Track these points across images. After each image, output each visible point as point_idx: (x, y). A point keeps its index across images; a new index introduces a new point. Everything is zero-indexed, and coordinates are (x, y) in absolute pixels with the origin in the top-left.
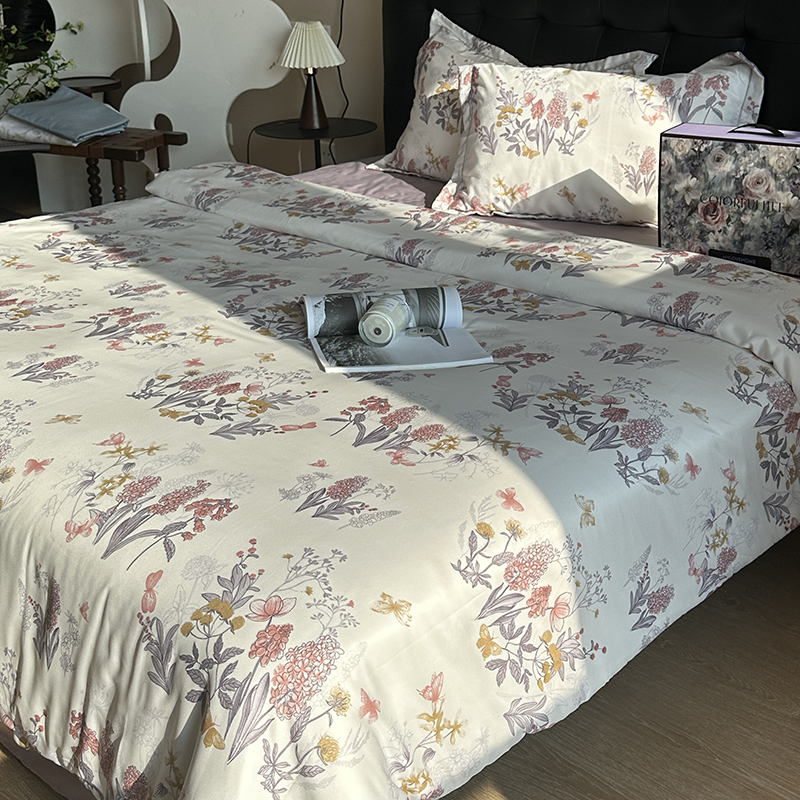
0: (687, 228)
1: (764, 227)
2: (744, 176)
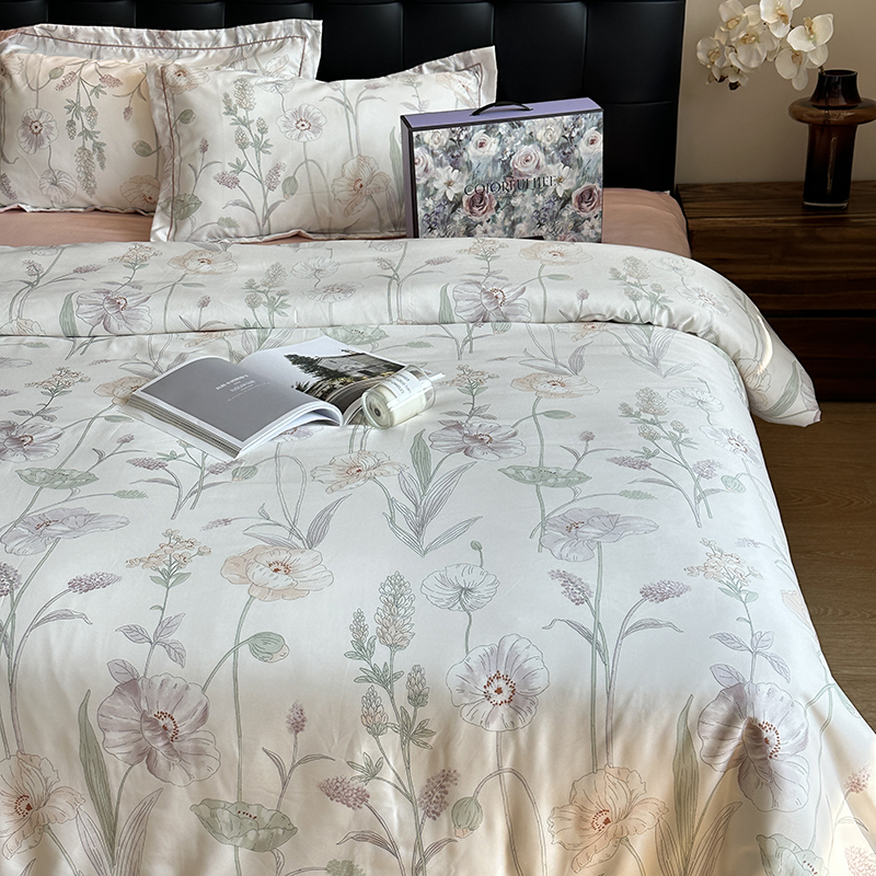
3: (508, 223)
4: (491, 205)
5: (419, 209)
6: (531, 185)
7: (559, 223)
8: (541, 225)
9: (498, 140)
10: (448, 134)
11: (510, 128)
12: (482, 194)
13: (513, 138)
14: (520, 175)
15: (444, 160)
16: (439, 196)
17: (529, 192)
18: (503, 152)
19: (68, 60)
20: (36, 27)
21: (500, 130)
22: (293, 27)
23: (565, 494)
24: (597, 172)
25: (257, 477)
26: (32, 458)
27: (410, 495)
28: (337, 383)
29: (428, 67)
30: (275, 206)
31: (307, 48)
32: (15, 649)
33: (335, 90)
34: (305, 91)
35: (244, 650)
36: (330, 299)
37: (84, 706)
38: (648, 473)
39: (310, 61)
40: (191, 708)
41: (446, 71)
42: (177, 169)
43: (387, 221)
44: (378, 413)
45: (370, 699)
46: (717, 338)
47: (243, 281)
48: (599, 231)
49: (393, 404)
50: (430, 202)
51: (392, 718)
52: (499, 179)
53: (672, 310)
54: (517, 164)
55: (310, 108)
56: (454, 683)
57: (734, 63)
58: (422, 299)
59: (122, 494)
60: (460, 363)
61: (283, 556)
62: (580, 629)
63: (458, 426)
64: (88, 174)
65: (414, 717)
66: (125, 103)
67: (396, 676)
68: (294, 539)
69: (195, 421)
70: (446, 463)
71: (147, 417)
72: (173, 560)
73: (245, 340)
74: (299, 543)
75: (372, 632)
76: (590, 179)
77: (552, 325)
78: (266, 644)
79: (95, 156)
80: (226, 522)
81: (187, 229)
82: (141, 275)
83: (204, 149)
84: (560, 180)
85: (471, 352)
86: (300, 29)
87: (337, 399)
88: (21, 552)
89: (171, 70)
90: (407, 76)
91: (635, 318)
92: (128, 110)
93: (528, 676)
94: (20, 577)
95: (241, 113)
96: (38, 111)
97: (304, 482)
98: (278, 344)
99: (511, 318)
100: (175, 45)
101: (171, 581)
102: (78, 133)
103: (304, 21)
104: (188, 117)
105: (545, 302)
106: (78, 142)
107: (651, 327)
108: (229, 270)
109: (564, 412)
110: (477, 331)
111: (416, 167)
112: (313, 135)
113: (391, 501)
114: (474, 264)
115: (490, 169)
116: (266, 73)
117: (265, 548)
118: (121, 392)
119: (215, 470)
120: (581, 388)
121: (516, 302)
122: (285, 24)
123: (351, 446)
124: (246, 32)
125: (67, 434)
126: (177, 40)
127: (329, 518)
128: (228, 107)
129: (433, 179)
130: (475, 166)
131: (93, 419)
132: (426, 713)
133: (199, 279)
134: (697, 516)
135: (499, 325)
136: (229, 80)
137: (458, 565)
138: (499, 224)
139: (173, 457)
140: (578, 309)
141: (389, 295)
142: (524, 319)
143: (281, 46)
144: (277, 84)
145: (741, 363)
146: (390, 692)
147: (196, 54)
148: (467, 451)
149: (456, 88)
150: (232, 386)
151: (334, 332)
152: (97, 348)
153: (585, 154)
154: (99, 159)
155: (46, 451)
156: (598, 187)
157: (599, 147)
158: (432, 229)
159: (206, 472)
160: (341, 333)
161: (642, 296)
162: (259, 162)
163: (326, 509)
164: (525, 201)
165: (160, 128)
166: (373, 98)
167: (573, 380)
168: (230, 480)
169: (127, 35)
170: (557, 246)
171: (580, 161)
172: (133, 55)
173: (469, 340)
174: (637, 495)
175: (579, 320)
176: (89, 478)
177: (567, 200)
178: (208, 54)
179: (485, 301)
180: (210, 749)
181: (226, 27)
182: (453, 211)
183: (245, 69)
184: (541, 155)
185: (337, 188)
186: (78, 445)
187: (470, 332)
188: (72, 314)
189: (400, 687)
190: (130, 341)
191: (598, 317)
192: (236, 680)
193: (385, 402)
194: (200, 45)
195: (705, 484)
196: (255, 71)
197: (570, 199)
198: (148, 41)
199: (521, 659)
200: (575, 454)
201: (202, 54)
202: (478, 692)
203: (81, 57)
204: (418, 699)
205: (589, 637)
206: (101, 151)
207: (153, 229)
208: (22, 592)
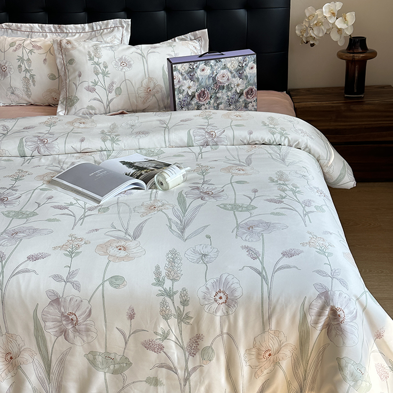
3: (216, 105)
4: (208, 97)
5: (176, 99)
6: (226, 88)
7: (238, 104)
8: (230, 105)
9: (210, 68)
10: (188, 66)
11: (215, 62)
12: (204, 92)
13: (217, 67)
14: (221, 83)
15: (187, 77)
16: (185, 93)
17: (224, 91)
18: (213, 73)
19: (18, 39)
20: (3, 25)
21: (211, 63)
22: (118, 22)
23: (246, 214)
24: (254, 81)
25: (109, 211)
26: (8, 206)
27: (178, 217)
28: (143, 172)
29: (177, 38)
30: (112, 100)
31: (124, 31)
32: (4, 287)
33: (137, 49)
34: (124, 50)
35: (107, 284)
36: (138, 137)
37: (36, 311)
38: (282, 205)
39: (126, 37)
40: (84, 310)
41: (186, 40)
42: (68, 85)
43: (162, 106)
44: (162, 184)
45: (164, 303)
46: (310, 150)
47: (99, 131)
48: (256, 107)
49: (168, 180)
50: (181, 96)
51: (173, 312)
52: (211, 85)
53: (290, 139)
54: (219, 78)
55: (126, 57)
56: (201, 295)
57: (312, 35)
58: (179, 136)
59: (49, 220)
60: (197, 162)
61: (123, 243)
62: (256, 270)
63: (198, 188)
64: (28, 89)
65: (183, 311)
66: (44, 57)
67: (175, 293)
68: (127, 236)
69: (80, 189)
70: (193, 203)
71: (59, 189)
72: (74, 247)
73: (101, 156)
74: (130, 238)
75: (163, 274)
76: (252, 85)
77: (237, 146)
78: (116, 281)
79: (31, 81)
80: (97, 230)
81: (73, 110)
82: (53, 129)
83: (80, 76)
84: (238, 85)
85: (202, 158)
86: (121, 23)
87: (143, 179)
88: (5, 245)
89: (64, 42)
90: (169, 43)
91: (273, 142)
92: (45, 60)
93: (233, 291)
94: (5, 255)
95: (96, 60)
96: (5, 61)
97: (131, 212)
98: (116, 157)
99: (219, 143)
100: (65, 31)
101: (73, 255)
102: (23, 70)
103: (122, 20)
104: (72, 62)
105: (234, 136)
106: (23, 74)
107: (281, 146)
108: (93, 126)
109: (244, 181)
110: (204, 149)
111: (175, 80)
112: (128, 69)
113: (170, 219)
114: (202, 121)
115: (207, 81)
116: (106, 42)
117: (114, 240)
118: (47, 179)
119: (90, 209)
120: (251, 171)
121: (221, 136)
122: (114, 21)
123: (151, 198)
124: (97, 25)
125: (23, 196)
126: (66, 29)
127: (142, 227)
128: (90, 57)
129: (182, 86)
130: (200, 79)
131: (35, 190)
132: (188, 309)
133: (79, 130)
134: (305, 222)
135: (213, 147)
136: (90, 46)
137: (201, 245)
138: (212, 105)
139: (71, 204)
140: (248, 138)
141: (165, 135)
142: (225, 144)
143: (113, 31)
144: (111, 47)
145: (321, 161)
146: (173, 300)
147: (75, 35)
148: (202, 198)
149: (190, 48)
150: (96, 174)
151: (141, 152)
152: (35, 161)
153: (249, 73)
154: (32, 82)
155: (14, 203)
156: (255, 88)
157: (255, 70)
158: (182, 108)
159: (86, 210)
160: (144, 152)
161: (276, 132)
162: (104, 81)
163: (141, 224)
164: (223, 95)
165: (60, 67)
166: (155, 52)
167: (248, 168)
168: (97, 213)
169: (44, 27)
170: (238, 113)
171: (246, 77)
172: (46, 36)
173: (201, 153)
174: (278, 214)
175: (249, 144)
176: (34, 214)
177: (241, 94)
178: (80, 35)
179: (207, 136)
180: (93, 329)
181: (88, 23)
182: (191, 99)
183: (97, 41)
184: (229, 74)
185: (139, 92)
186: (28, 201)
187: (201, 150)
188: (23, 147)
189: (177, 298)
190: (50, 158)
191: (257, 142)
192: (103, 297)
193: (165, 179)
194: (77, 31)
195: (307, 209)
196: (102, 42)
197: (243, 93)
198: (53, 30)
199: (230, 284)
200: (250, 198)
201: (77, 35)
202: (211, 299)
203: (23, 37)
204: (185, 303)
205: (260, 273)
206: (33, 78)
207: (58, 111)
208: (6, 262)
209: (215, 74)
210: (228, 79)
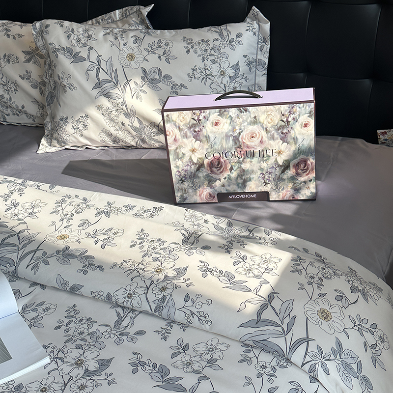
0: (196, 181)
1: (262, 169)
2: (240, 133)
3: (240, 181)
4: (226, 167)
6: (257, 155)
8: (266, 183)
9: (229, 121)
10: (190, 115)
11: (238, 112)
12: (219, 159)
13: (241, 120)
14: (248, 147)
15: (189, 134)
16: (186, 159)
17: (255, 160)
18: (234, 130)
21: (231, 114)
24: (310, 148)
50: (179, 163)
52: (231, 149)
54: (244, 138)
76: (304, 153)
84: (279, 153)
111: (168, 137)
115: (224, 142)
129: (181, 147)
130: (212, 139)
138: (234, 181)
156: (311, 159)
158: (183, 181)
164: (252, 166)
171: (295, 140)
177: (286, 167)
182: (198, 170)
184: (264, 133)
197: (289, 167)
209: (238, 131)
210: (261, 142)
